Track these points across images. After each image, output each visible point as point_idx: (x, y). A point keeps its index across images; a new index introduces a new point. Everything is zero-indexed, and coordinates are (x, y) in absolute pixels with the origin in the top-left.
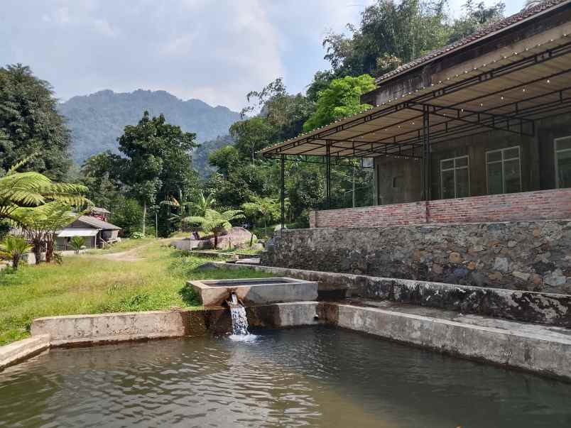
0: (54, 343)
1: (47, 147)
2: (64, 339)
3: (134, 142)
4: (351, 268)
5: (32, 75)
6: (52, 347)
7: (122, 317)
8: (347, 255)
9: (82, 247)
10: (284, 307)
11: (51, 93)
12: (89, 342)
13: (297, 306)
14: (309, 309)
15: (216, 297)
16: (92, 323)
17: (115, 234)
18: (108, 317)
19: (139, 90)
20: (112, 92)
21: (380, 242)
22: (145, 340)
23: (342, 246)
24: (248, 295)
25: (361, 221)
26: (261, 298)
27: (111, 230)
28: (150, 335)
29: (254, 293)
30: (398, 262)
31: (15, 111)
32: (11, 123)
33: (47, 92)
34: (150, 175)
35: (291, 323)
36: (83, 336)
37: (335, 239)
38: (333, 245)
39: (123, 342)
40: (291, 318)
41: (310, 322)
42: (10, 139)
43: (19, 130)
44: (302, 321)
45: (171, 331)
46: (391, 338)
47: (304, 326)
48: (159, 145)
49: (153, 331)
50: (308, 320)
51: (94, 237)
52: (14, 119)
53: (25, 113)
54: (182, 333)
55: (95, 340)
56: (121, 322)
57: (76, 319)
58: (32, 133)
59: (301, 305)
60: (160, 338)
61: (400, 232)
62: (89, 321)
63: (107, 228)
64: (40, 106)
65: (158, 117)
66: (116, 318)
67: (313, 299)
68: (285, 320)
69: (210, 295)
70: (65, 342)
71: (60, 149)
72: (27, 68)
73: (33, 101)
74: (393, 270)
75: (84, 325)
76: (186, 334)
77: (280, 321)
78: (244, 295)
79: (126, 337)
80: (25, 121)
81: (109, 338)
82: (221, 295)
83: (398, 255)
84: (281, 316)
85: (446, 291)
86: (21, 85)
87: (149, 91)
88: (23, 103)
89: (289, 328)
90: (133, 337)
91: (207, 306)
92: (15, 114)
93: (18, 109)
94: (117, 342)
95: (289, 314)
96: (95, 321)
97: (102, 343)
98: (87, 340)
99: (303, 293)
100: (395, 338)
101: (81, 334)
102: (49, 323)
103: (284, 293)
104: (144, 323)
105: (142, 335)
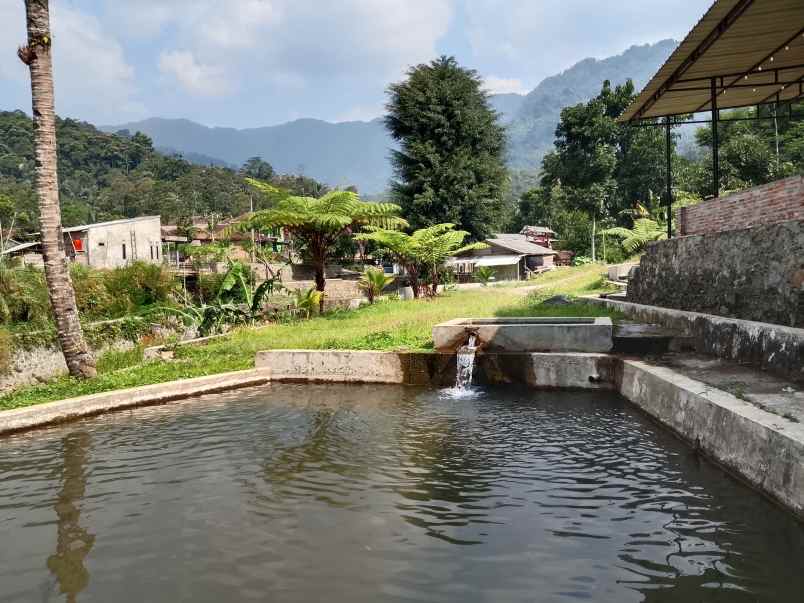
0: (274, 377)
1: (475, 153)
2: (283, 373)
3: (573, 130)
4: (716, 304)
5: (457, 66)
6: (272, 380)
7: (336, 355)
8: (714, 281)
9: (491, 278)
10: (541, 358)
11: (479, 83)
12: (306, 379)
13: (563, 359)
14: (586, 364)
15: (450, 339)
16: (308, 358)
17: (548, 262)
18: (323, 354)
19: (633, 47)
20: (594, 60)
21: (752, 255)
22: (360, 383)
23: (710, 265)
24: (495, 338)
25: (734, 219)
26: (514, 343)
27: (541, 255)
28: (366, 379)
29: (504, 336)
30: (772, 290)
31: (440, 116)
32: (436, 131)
33: (474, 85)
34: (598, 175)
35: (553, 383)
36: (299, 373)
37: (701, 253)
38: (698, 265)
39: (338, 382)
40: (553, 376)
41: (585, 384)
42: (437, 152)
43: (445, 138)
44: (571, 381)
45: (387, 376)
46: (657, 419)
47: (575, 390)
48: (609, 128)
49: (367, 374)
50: (582, 381)
51: (516, 265)
52: (439, 125)
53: (450, 116)
54: (400, 379)
55: (311, 377)
56: (335, 359)
57: (293, 354)
58: (459, 139)
59: (569, 357)
60: (376, 383)
61: (777, 235)
62: (305, 356)
63: (533, 253)
64: (465, 104)
65: (623, 84)
66: (331, 356)
67: (604, 348)
68: (543, 377)
69: (442, 336)
70: (284, 377)
71: (491, 154)
72: (451, 59)
73: (458, 100)
74: (766, 307)
75: (301, 360)
76: (405, 381)
77: (535, 379)
78: (490, 339)
79: (341, 378)
80: (451, 126)
81: (324, 377)
82: (456, 336)
83: (773, 279)
84: (535, 371)
85: (795, 344)
86: (444, 84)
87: (647, 45)
88: (448, 104)
89: (548, 389)
90: (348, 378)
91: (440, 349)
92: (440, 120)
93: (444, 112)
94: (331, 382)
95: (548, 370)
96: (311, 356)
97: (318, 382)
98: (304, 376)
99: (585, 340)
100: (662, 420)
101: (298, 369)
102: (270, 355)
103: (553, 339)
104: (360, 364)
105: (357, 377)
